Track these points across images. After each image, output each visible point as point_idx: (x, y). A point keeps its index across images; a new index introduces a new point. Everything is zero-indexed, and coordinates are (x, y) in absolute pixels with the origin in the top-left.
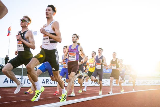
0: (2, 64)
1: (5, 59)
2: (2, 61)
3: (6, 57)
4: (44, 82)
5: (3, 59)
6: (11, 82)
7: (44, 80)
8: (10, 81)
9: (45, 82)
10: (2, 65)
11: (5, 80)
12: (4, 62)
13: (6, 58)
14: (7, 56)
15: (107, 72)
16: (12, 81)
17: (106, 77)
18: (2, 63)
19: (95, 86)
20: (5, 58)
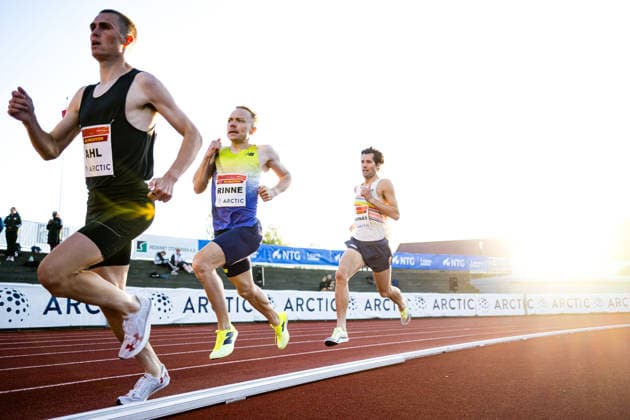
0: (37, 245)
1: (48, 227)
2: (39, 234)
3: (52, 218)
4: (192, 309)
5: (40, 226)
6: (72, 308)
7: (189, 300)
8: (69, 305)
9: (196, 308)
10: (38, 249)
11: (50, 304)
12: (45, 238)
13: (51, 221)
14: (55, 214)
15: (422, 264)
16: (74, 305)
17: (418, 284)
18: (39, 240)
19: (377, 319)
20: (46, 222)
